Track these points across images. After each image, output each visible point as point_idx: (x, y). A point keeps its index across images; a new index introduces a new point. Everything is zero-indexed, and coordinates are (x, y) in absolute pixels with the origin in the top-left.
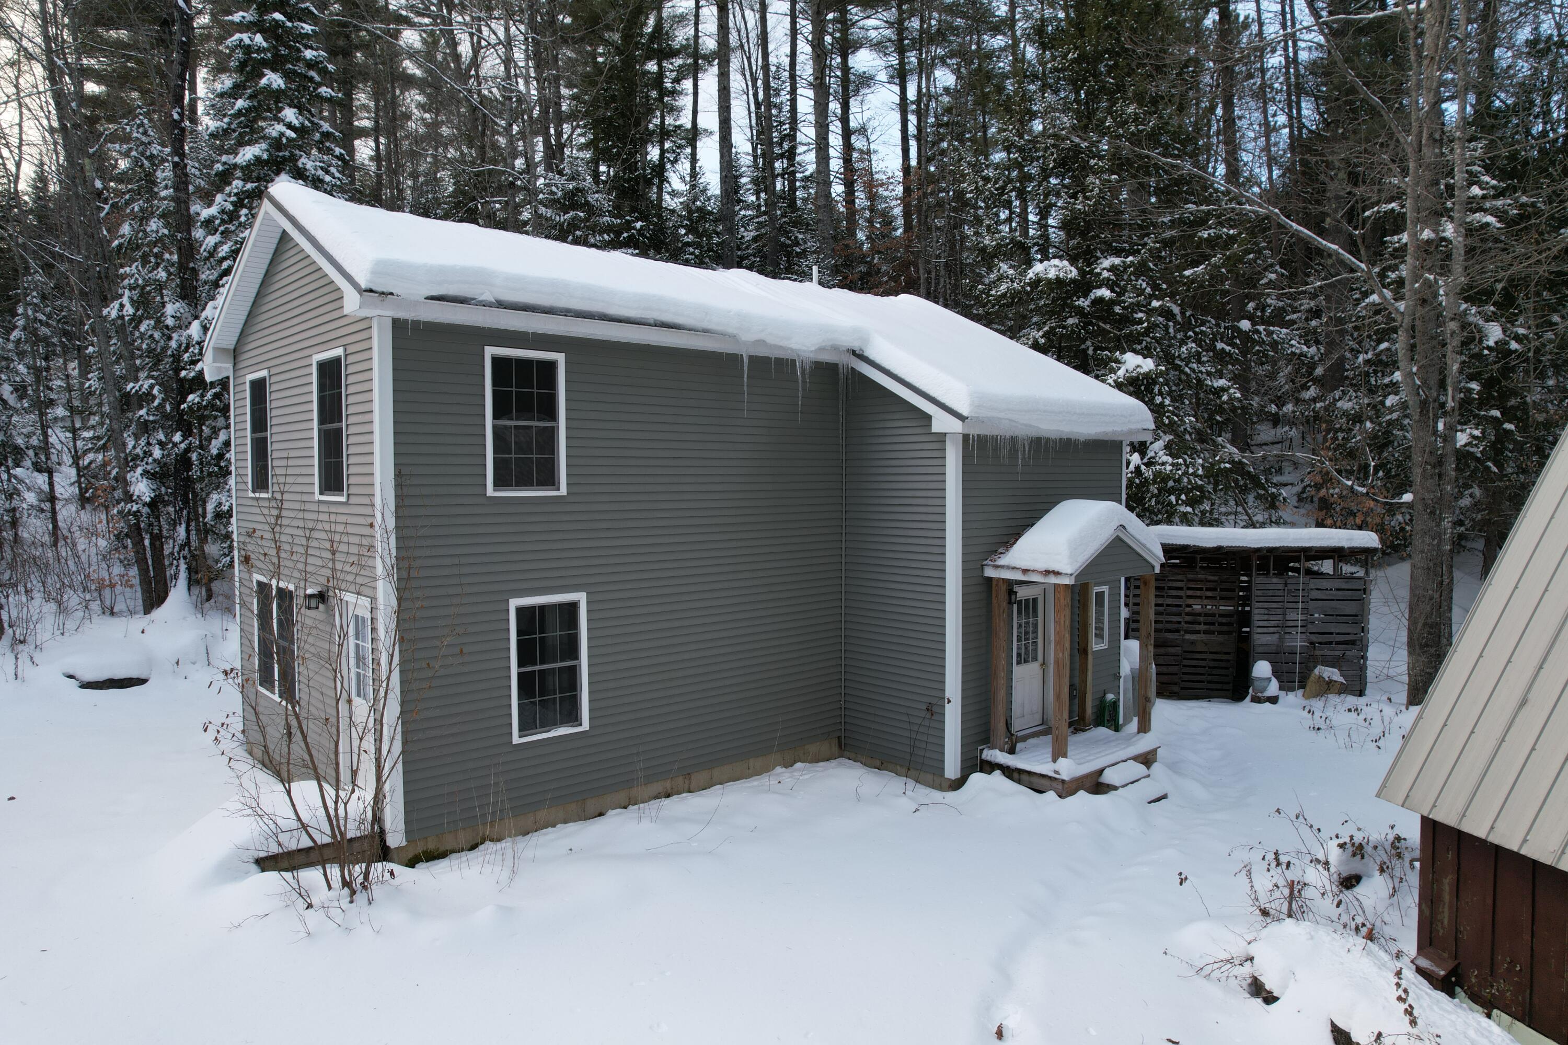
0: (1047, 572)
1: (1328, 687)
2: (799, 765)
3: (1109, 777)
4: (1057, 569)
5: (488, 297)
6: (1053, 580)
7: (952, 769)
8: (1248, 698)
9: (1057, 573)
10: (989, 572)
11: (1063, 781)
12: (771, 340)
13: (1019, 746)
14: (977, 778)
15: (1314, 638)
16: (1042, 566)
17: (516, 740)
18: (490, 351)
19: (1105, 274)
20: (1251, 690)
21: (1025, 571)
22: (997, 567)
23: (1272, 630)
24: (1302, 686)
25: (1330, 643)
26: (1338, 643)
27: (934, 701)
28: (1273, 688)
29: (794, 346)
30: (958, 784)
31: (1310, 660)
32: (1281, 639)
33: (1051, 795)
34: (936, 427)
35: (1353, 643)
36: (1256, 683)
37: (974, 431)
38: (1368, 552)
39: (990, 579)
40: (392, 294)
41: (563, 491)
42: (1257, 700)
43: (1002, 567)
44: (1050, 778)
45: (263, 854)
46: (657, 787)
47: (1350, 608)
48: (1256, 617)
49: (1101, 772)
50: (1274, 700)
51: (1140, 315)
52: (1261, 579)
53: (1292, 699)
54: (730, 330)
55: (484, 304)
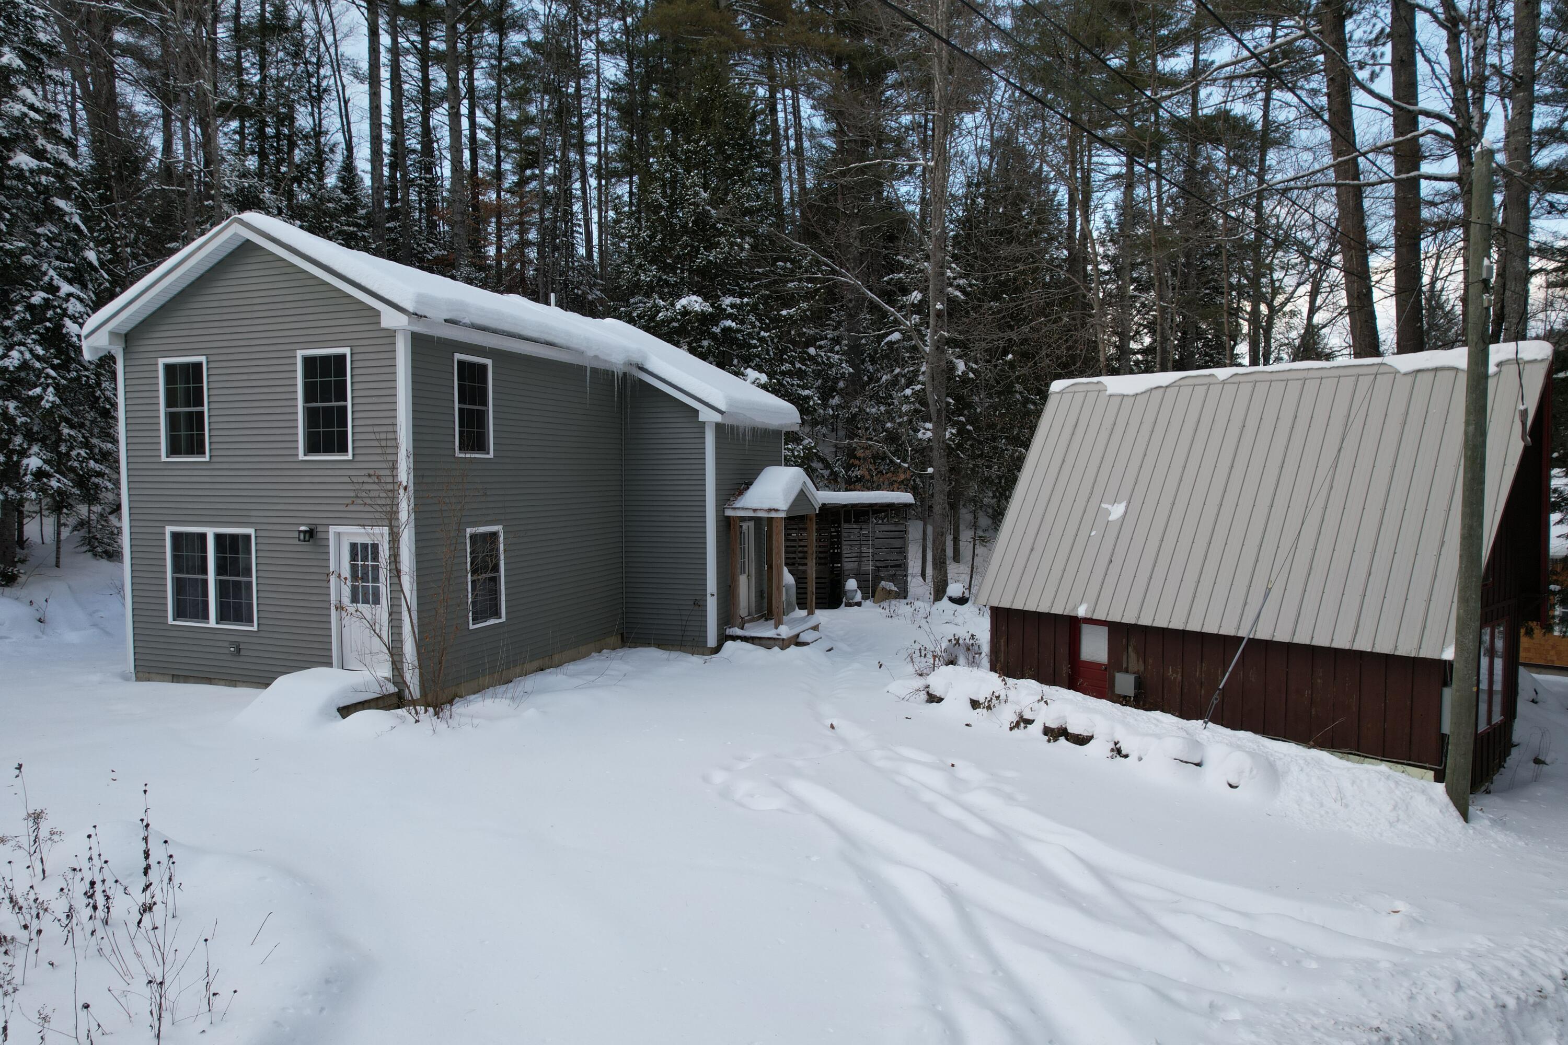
0: (770, 510)
1: (889, 595)
2: (605, 651)
3: (803, 638)
4: (776, 507)
5: (467, 321)
6: (773, 515)
7: (712, 641)
8: (843, 604)
9: (776, 510)
10: (729, 513)
11: (783, 639)
12: (602, 356)
13: (746, 625)
14: (729, 644)
15: (878, 564)
16: (766, 506)
17: (471, 627)
18: (458, 356)
19: (730, 310)
20: (844, 600)
21: (755, 510)
22: (735, 509)
23: (853, 559)
24: (873, 596)
25: (887, 567)
26: (892, 566)
27: (698, 598)
28: (858, 597)
29: (613, 361)
30: (717, 650)
31: (877, 579)
32: (859, 565)
33: (776, 649)
34: (701, 419)
35: (899, 566)
36: (848, 594)
37: (728, 421)
38: (907, 506)
39: (729, 517)
40: (425, 317)
41: (491, 455)
42: (849, 605)
43: (738, 508)
44: (774, 639)
45: (342, 705)
46: (536, 664)
47: (897, 543)
48: (845, 551)
49: (798, 635)
50: (859, 604)
51: (755, 341)
52: (846, 526)
53: (868, 603)
54: (583, 348)
55: (465, 325)
